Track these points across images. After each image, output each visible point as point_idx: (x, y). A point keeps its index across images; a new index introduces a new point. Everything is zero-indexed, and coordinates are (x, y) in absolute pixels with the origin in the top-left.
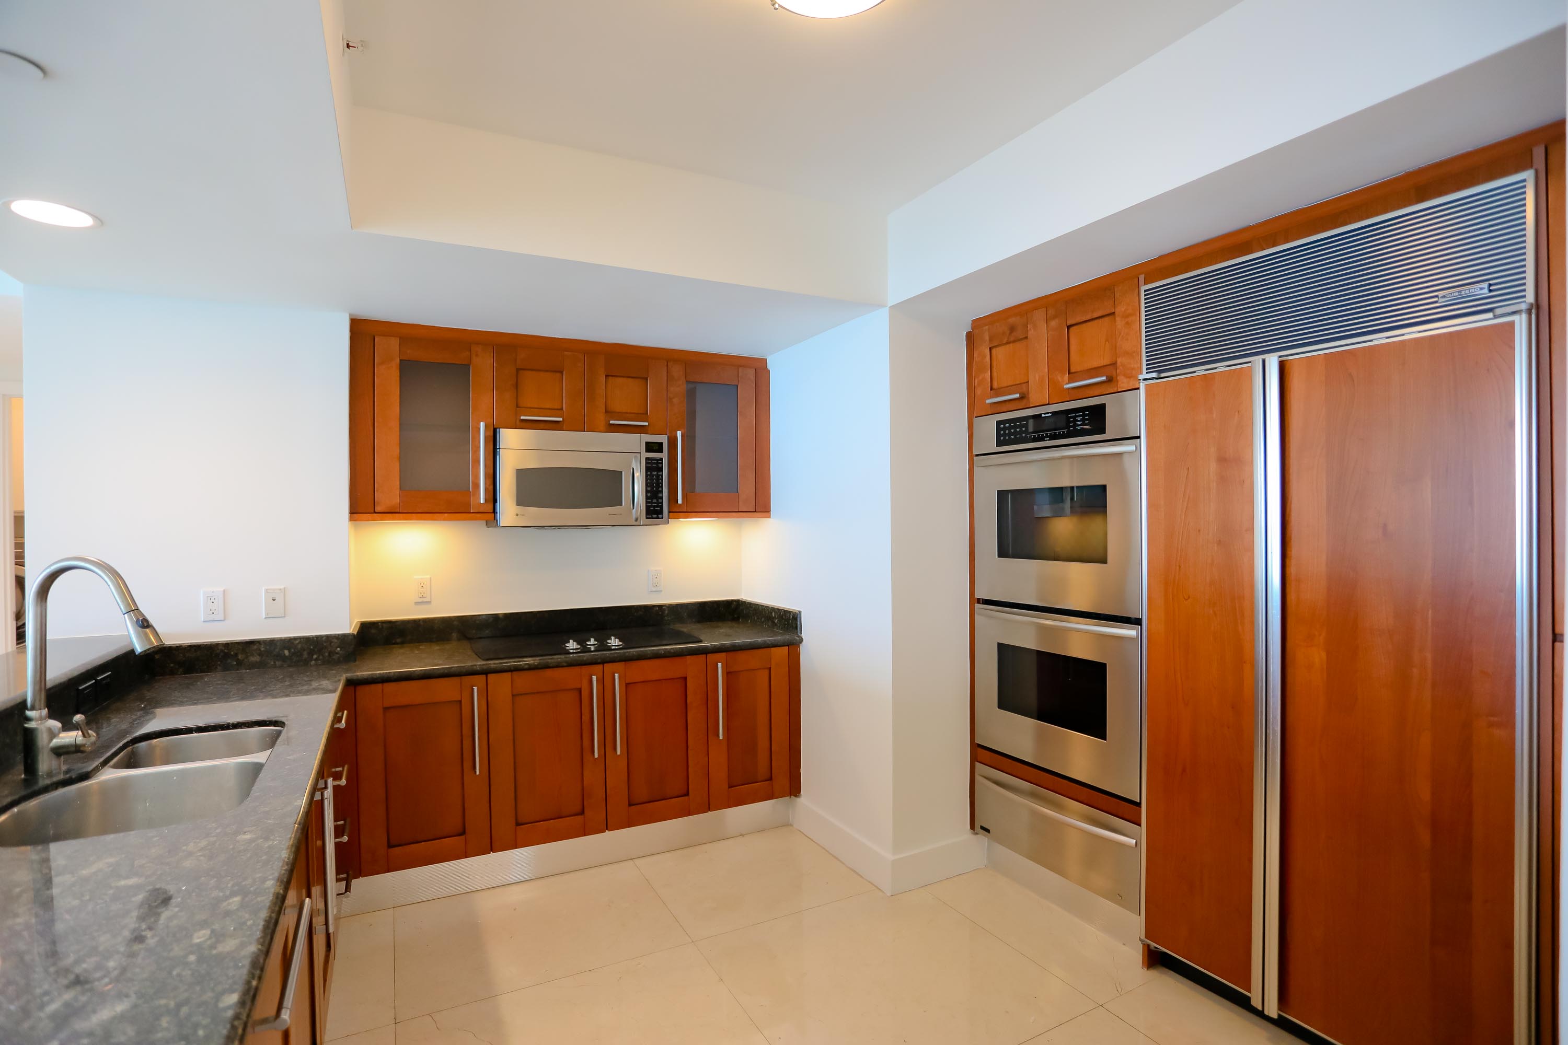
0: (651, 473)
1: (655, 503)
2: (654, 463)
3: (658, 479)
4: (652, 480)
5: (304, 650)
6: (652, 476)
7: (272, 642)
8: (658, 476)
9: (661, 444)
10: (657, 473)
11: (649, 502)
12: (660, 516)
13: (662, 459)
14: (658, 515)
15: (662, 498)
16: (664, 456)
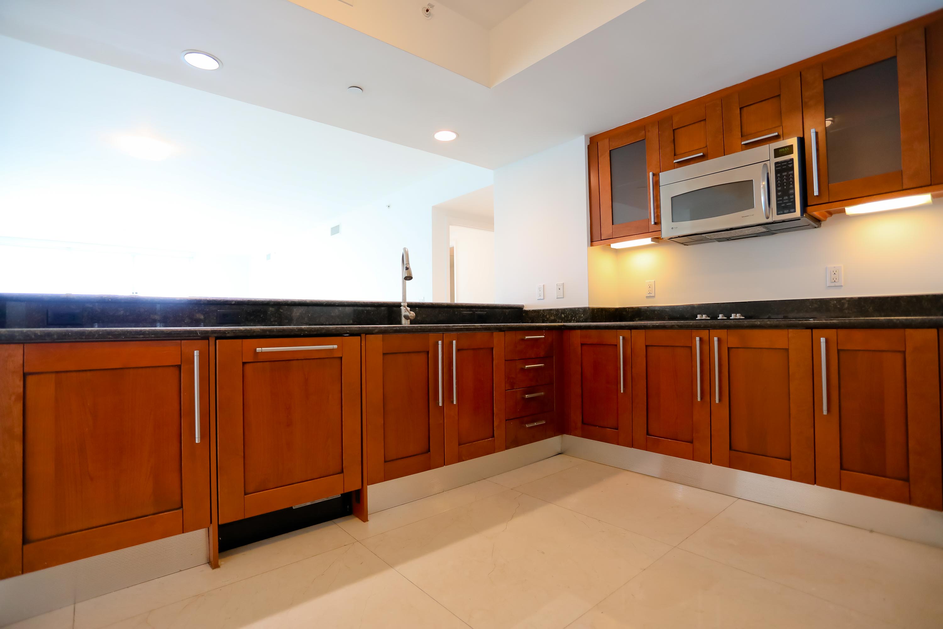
0: (781, 175)
1: (786, 200)
2: (784, 165)
3: (788, 179)
4: (782, 180)
5: (569, 315)
6: (782, 177)
7: (557, 310)
8: (788, 176)
9: (791, 146)
10: (788, 173)
11: (780, 200)
12: (792, 210)
13: (792, 160)
14: (789, 210)
15: (794, 194)
16: (795, 156)
